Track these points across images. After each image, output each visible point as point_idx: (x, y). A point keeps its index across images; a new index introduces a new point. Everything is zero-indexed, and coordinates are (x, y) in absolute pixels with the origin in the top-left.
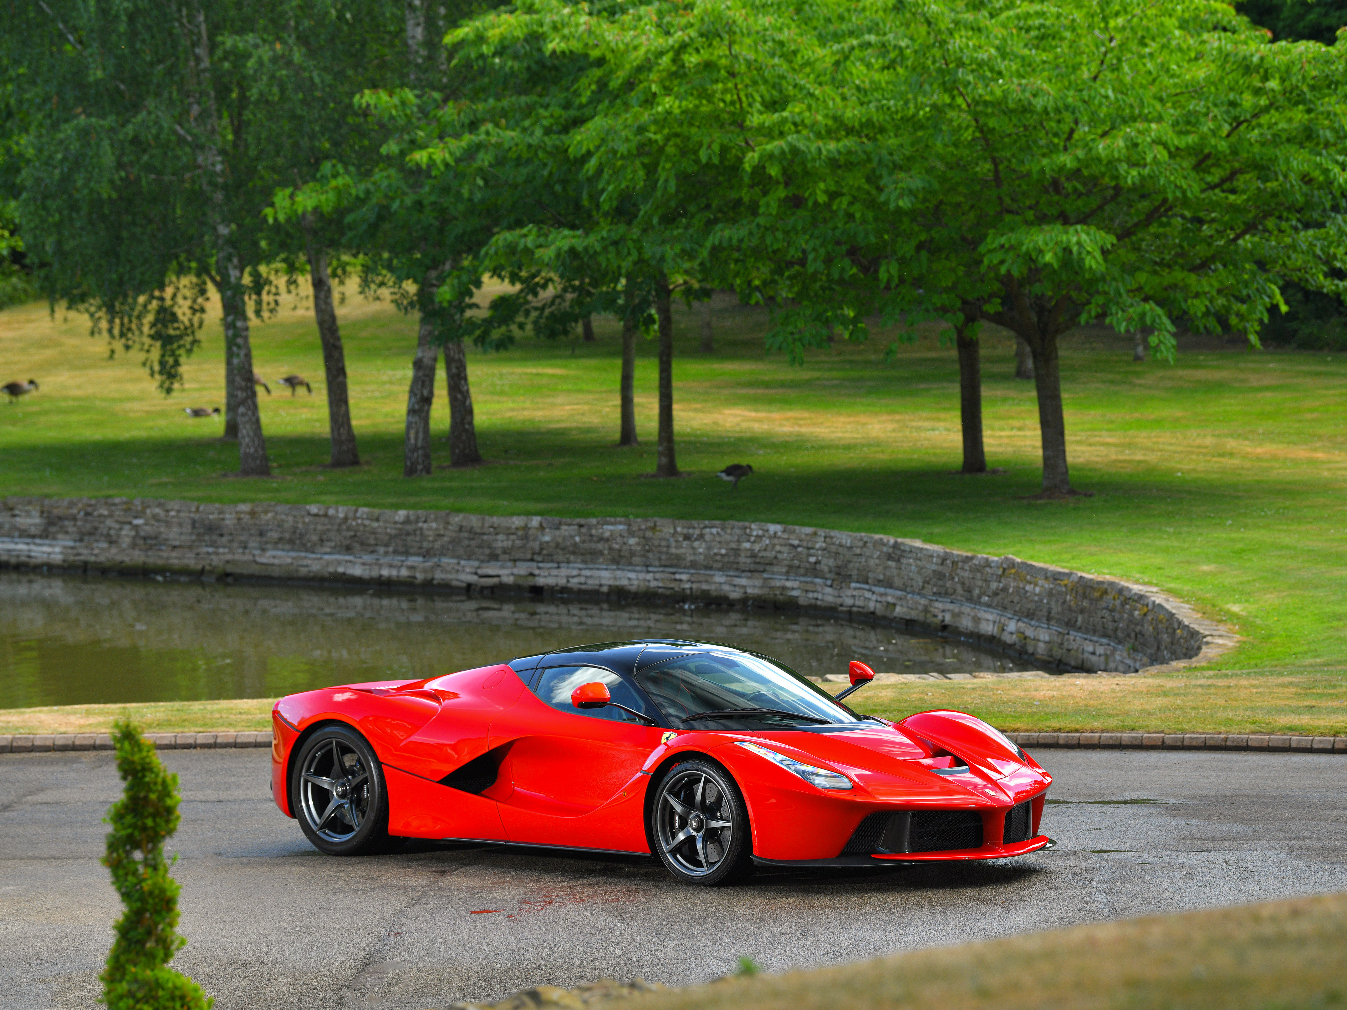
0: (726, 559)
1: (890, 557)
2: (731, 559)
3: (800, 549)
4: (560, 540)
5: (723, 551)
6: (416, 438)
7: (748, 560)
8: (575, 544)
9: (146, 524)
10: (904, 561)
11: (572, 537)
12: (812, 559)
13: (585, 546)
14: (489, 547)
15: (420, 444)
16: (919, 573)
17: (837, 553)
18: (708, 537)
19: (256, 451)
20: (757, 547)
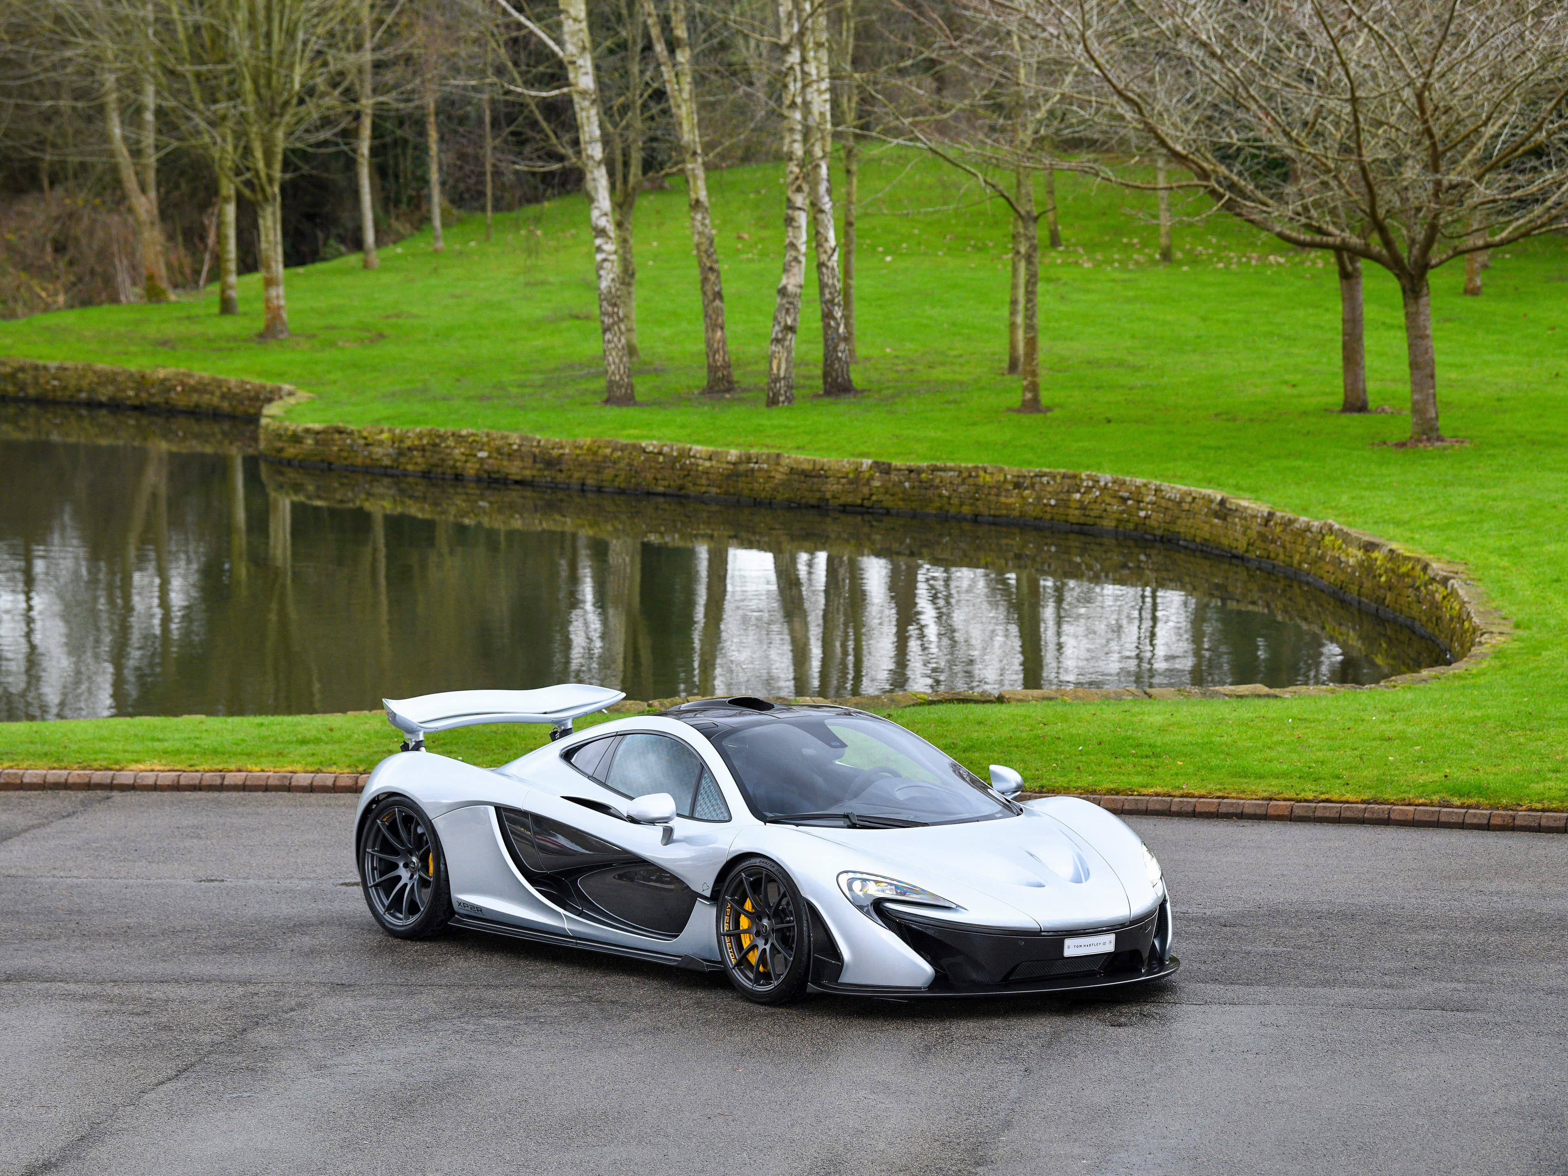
0: (1055, 510)
1: (1216, 515)
2: (1061, 510)
3: (1130, 502)
4: (890, 485)
5: (1053, 502)
6: (779, 369)
7: (1077, 512)
8: (904, 491)
9: (489, 457)
10: (1229, 519)
11: (901, 482)
12: (1142, 514)
13: (915, 492)
14: (819, 491)
15: (782, 374)
16: (1244, 533)
17: (1167, 509)
18: (1037, 487)
19: (621, 378)
20: (1087, 498)
